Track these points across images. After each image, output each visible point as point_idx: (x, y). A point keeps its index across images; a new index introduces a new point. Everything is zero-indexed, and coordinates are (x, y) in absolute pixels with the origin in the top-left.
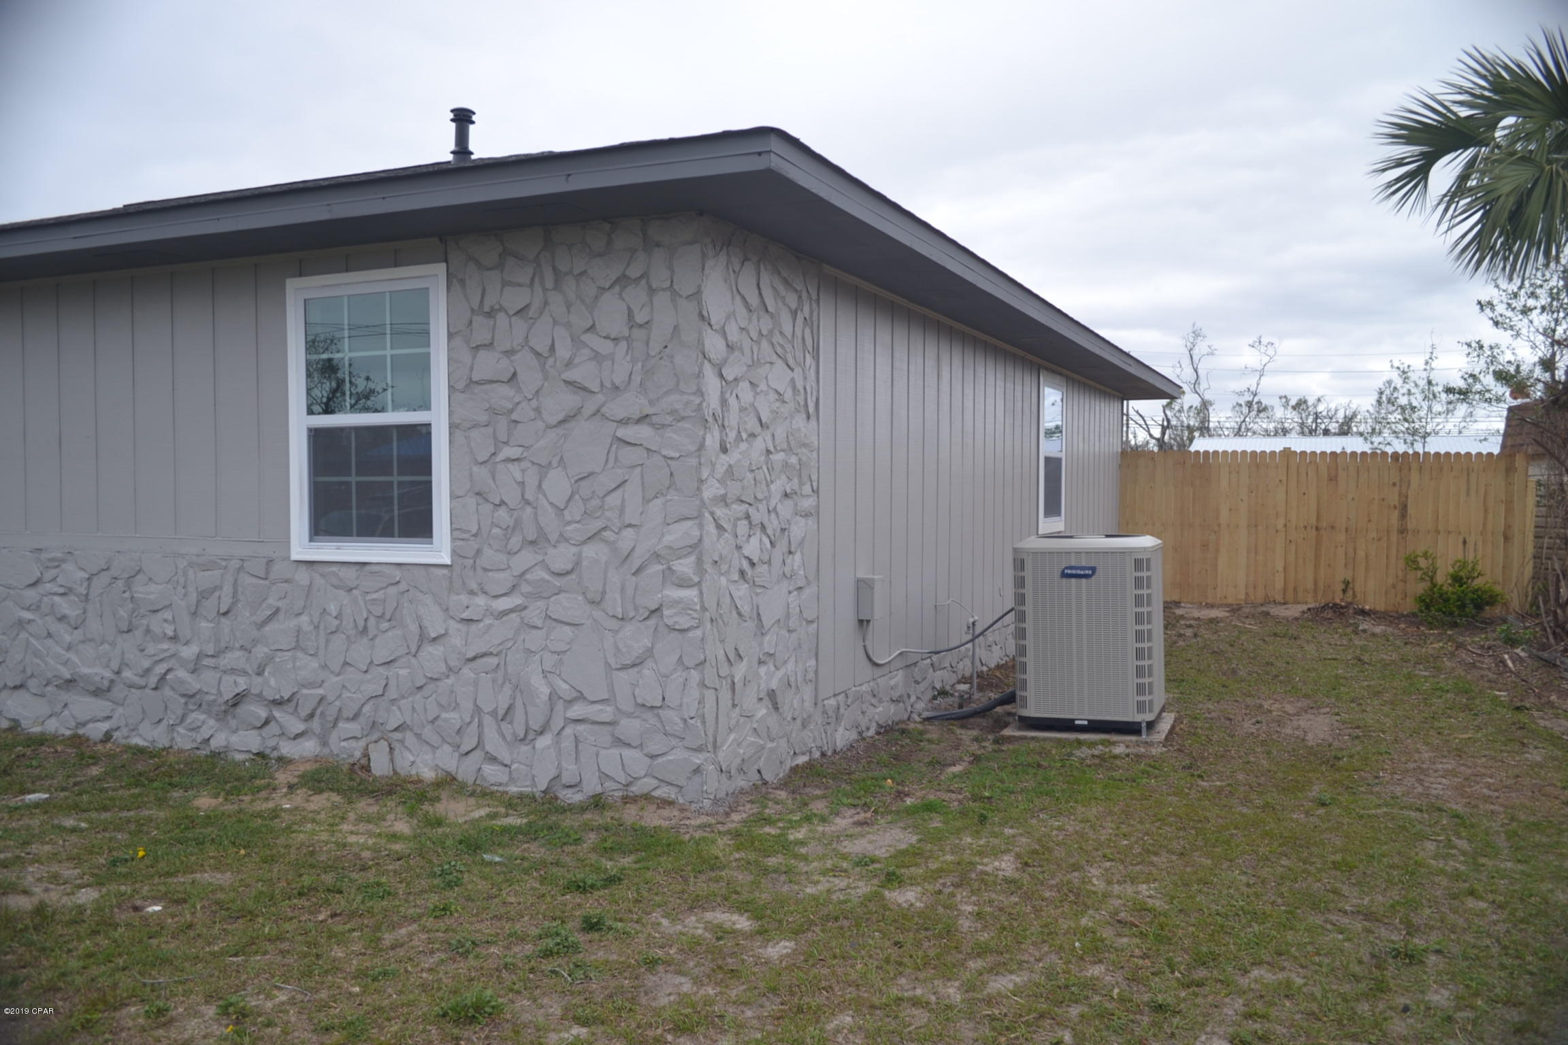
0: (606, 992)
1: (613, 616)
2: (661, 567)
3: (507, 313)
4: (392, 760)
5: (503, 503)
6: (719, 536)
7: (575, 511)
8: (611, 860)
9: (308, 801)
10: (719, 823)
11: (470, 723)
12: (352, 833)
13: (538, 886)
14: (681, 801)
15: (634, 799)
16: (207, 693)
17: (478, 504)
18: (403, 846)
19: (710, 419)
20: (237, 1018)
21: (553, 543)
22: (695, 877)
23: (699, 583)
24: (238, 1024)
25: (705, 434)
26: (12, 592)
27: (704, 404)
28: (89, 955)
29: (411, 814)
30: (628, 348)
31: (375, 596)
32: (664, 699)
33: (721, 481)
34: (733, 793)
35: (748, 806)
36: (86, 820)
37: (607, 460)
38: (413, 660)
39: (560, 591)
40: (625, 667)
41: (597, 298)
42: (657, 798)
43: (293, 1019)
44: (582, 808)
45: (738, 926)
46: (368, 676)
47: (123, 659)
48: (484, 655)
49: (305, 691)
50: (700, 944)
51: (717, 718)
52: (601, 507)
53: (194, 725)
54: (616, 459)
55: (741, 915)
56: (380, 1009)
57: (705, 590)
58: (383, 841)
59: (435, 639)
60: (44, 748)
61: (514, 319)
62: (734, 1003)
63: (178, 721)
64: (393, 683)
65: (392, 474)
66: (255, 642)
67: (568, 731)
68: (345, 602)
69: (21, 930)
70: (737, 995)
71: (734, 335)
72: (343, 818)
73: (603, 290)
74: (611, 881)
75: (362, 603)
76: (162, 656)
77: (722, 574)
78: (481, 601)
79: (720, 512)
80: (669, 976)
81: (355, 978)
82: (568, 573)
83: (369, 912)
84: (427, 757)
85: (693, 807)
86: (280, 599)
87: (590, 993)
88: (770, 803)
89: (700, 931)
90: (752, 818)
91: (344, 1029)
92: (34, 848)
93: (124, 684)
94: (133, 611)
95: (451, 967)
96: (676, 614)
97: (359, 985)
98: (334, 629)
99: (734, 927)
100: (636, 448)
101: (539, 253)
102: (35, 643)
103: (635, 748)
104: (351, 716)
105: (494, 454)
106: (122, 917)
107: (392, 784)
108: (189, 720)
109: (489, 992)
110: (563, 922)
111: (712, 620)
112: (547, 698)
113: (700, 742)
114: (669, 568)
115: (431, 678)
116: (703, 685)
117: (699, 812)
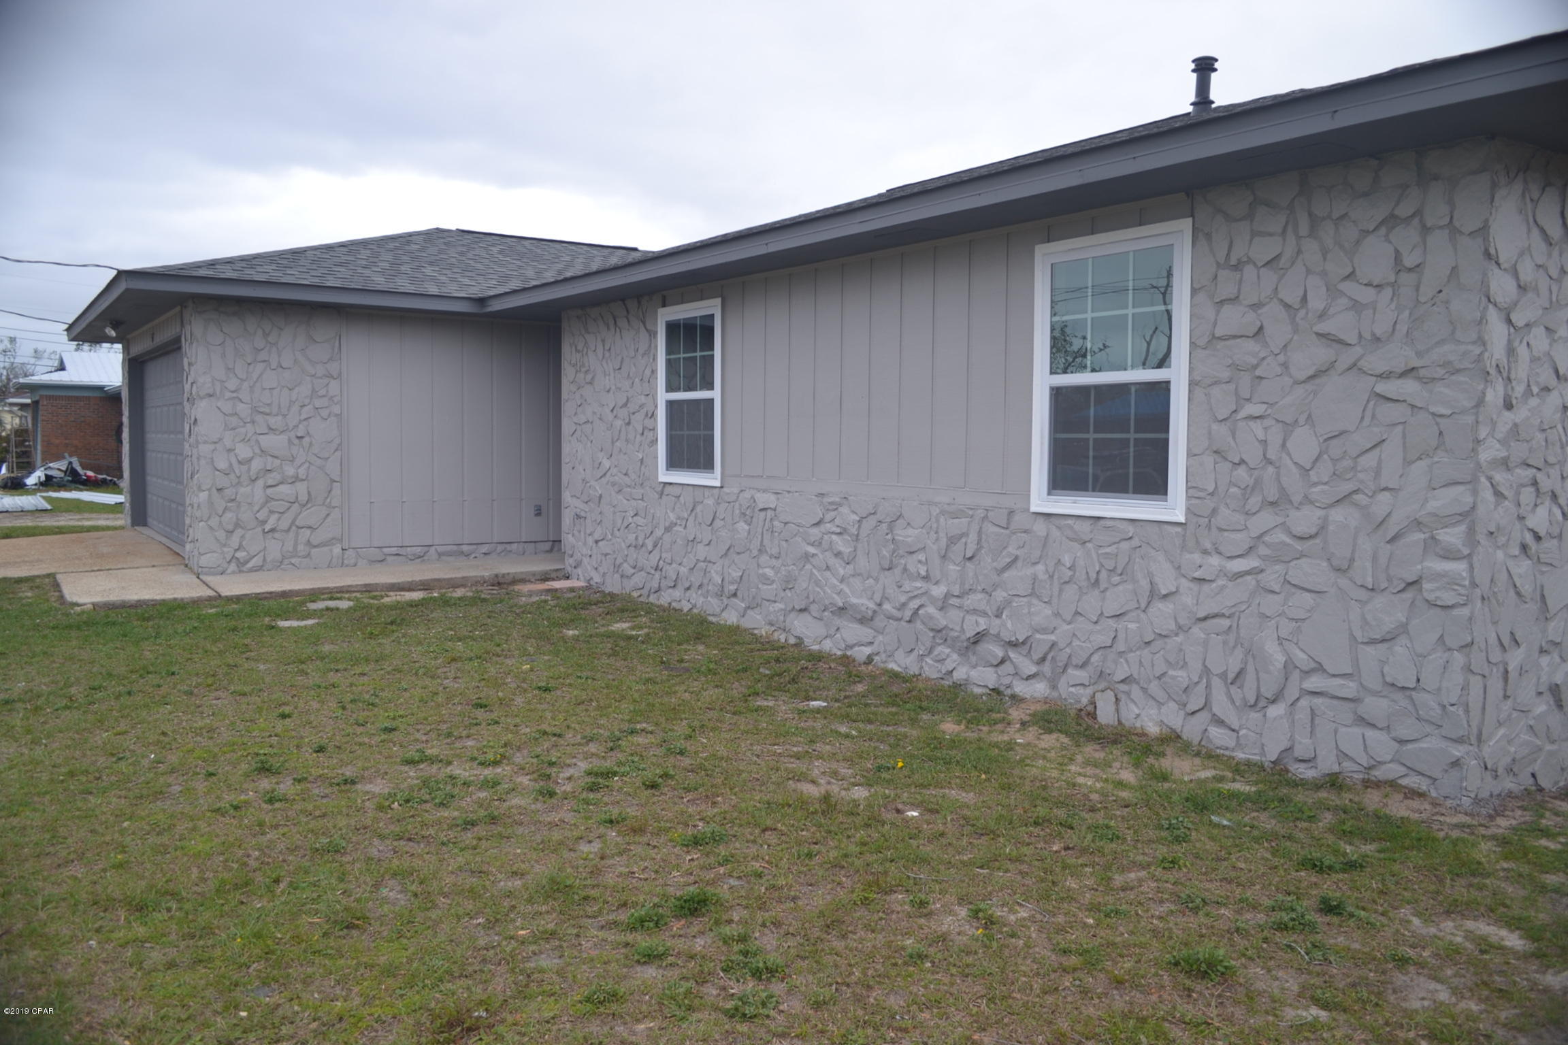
0: (1349, 980)
1: (1362, 586)
2: (1422, 536)
3: (1255, 264)
4: (1117, 711)
5: (1242, 462)
6: (1497, 505)
7: (1323, 471)
8: (1350, 844)
9: (1039, 739)
10: (1481, 825)
11: (1198, 683)
12: (1080, 774)
13: (1269, 857)
14: (1434, 794)
15: (1378, 784)
16: (952, 629)
17: (1216, 463)
18: (1131, 795)
19: (1493, 371)
20: (986, 923)
21: (1296, 505)
22: (1452, 880)
23: (1470, 556)
24: (986, 929)
25: (1486, 388)
26: (801, 530)
27: (1486, 355)
28: (864, 844)
29: (1137, 765)
30: (1394, 294)
31: (1108, 550)
32: (1418, 680)
33: (1504, 442)
34: (1499, 795)
35: (1519, 813)
36: (855, 729)
37: (1363, 418)
38: (1143, 616)
39: (1302, 555)
40: (1372, 642)
41: (1358, 242)
42: (1405, 787)
43: (1034, 935)
44: (1316, 785)
45: (1507, 943)
46: (1098, 627)
47: (884, 593)
48: (1215, 616)
49: (1038, 636)
50: (1459, 953)
51: (1484, 708)
52: (1353, 468)
53: (940, 658)
54: (1373, 416)
55: (1512, 931)
56: (1114, 944)
57: (1476, 565)
58: (1110, 787)
59: (1165, 596)
60: (821, 664)
61: (1262, 270)
62: (1505, 1025)
63: (926, 653)
64: (1121, 636)
65: (1129, 432)
66: (995, 586)
67: (1304, 703)
68: (1078, 555)
69: (812, 813)
70: (1506, 1018)
71: (1527, 272)
72: (1071, 759)
73: (1366, 233)
74: (1350, 866)
75: (1094, 556)
76: (915, 593)
77: (1499, 547)
78: (1215, 561)
79: (1499, 477)
80: (1422, 979)
81: (1090, 910)
82: (1311, 537)
83: (1099, 851)
84: (1152, 712)
85: (1449, 803)
86: (1019, 548)
87: (1330, 977)
88: (1548, 814)
89: (1459, 939)
90: (1523, 826)
91: (1081, 955)
92: (818, 746)
93: (885, 615)
94: (894, 551)
95: (1180, 919)
96: (1438, 589)
97: (1093, 918)
98: (1067, 579)
99: (1503, 943)
100: (1398, 404)
101: (1294, 199)
102: (816, 573)
103: (1381, 729)
104: (1080, 664)
105: (1235, 411)
106: (889, 816)
107: (1117, 734)
108: (936, 653)
109: (1221, 952)
110: (1298, 898)
111: (1483, 598)
112: (1281, 666)
113: (1461, 733)
114: (1433, 538)
115: (1160, 635)
116: (1468, 669)
117: (1456, 810)
